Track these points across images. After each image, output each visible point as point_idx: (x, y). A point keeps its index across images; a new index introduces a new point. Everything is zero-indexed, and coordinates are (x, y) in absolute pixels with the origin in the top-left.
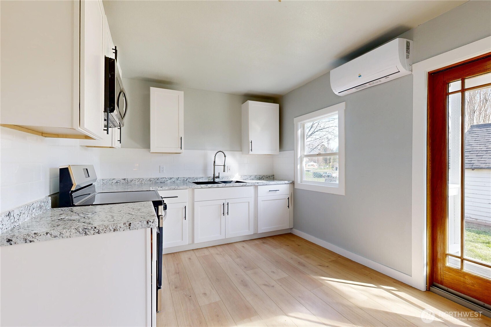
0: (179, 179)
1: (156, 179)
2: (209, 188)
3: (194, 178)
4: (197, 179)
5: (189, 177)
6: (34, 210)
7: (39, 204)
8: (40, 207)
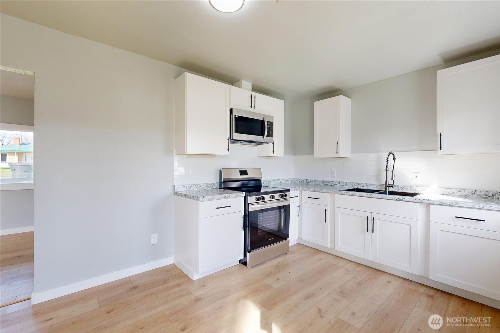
0: (348, 184)
1: (327, 182)
2: (350, 195)
3: (363, 184)
4: (367, 186)
5: (358, 182)
6: (202, 187)
7: (205, 185)
8: (207, 186)
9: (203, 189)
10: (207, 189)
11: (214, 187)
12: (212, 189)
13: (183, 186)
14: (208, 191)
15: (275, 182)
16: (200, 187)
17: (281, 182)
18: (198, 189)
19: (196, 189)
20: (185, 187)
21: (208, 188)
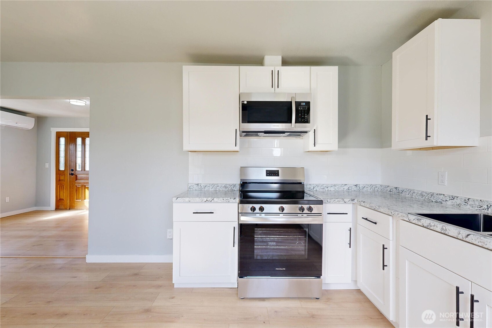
6: (219, 187)
7: (224, 185)
8: (226, 187)
9: (221, 190)
10: (225, 190)
11: (234, 189)
12: (233, 191)
13: (198, 185)
14: (226, 193)
15: (335, 188)
16: (217, 187)
17: (349, 188)
18: (215, 189)
19: (213, 189)
20: (200, 186)
21: (227, 189)
